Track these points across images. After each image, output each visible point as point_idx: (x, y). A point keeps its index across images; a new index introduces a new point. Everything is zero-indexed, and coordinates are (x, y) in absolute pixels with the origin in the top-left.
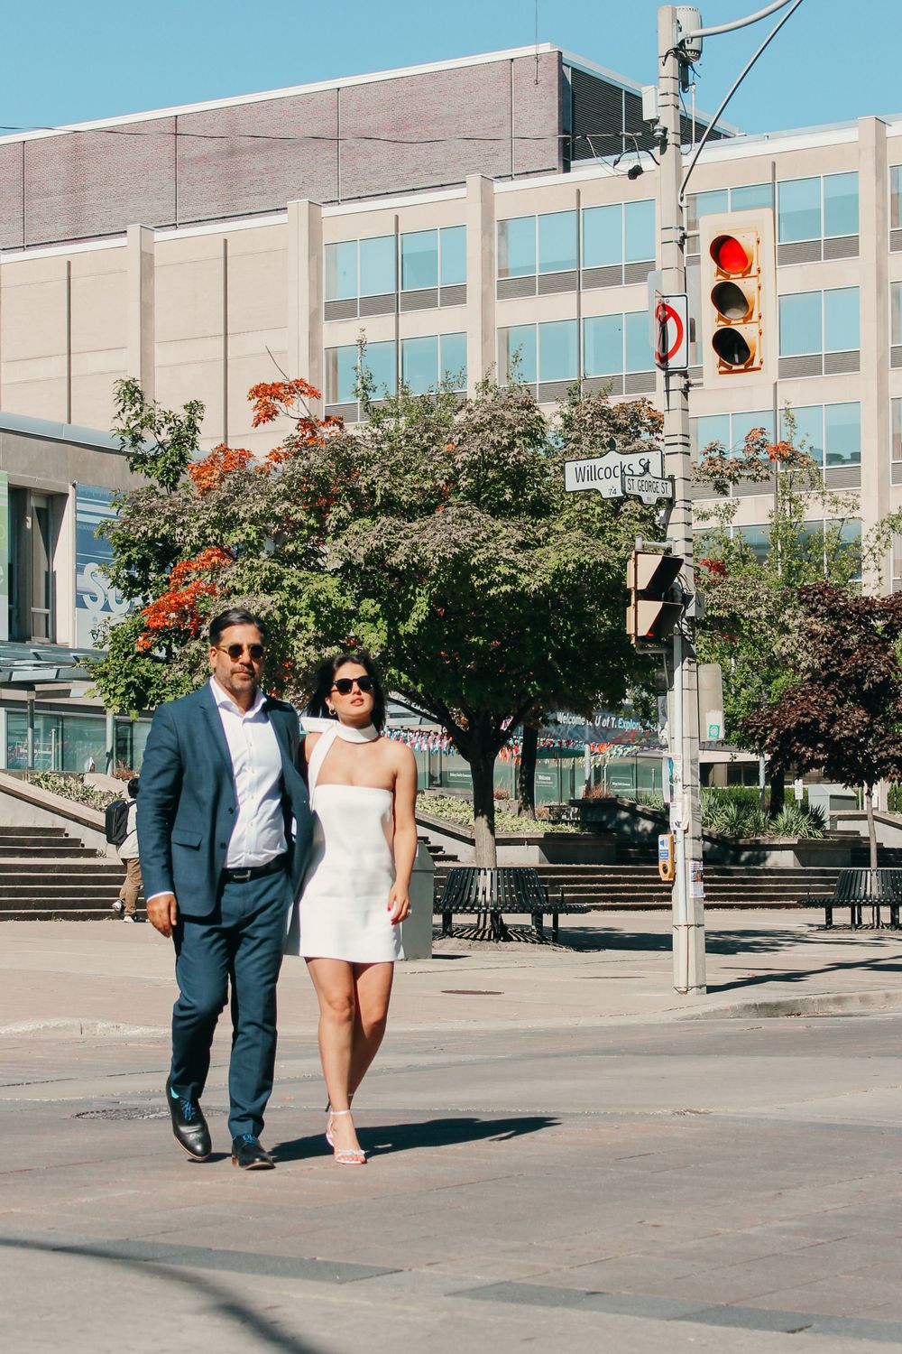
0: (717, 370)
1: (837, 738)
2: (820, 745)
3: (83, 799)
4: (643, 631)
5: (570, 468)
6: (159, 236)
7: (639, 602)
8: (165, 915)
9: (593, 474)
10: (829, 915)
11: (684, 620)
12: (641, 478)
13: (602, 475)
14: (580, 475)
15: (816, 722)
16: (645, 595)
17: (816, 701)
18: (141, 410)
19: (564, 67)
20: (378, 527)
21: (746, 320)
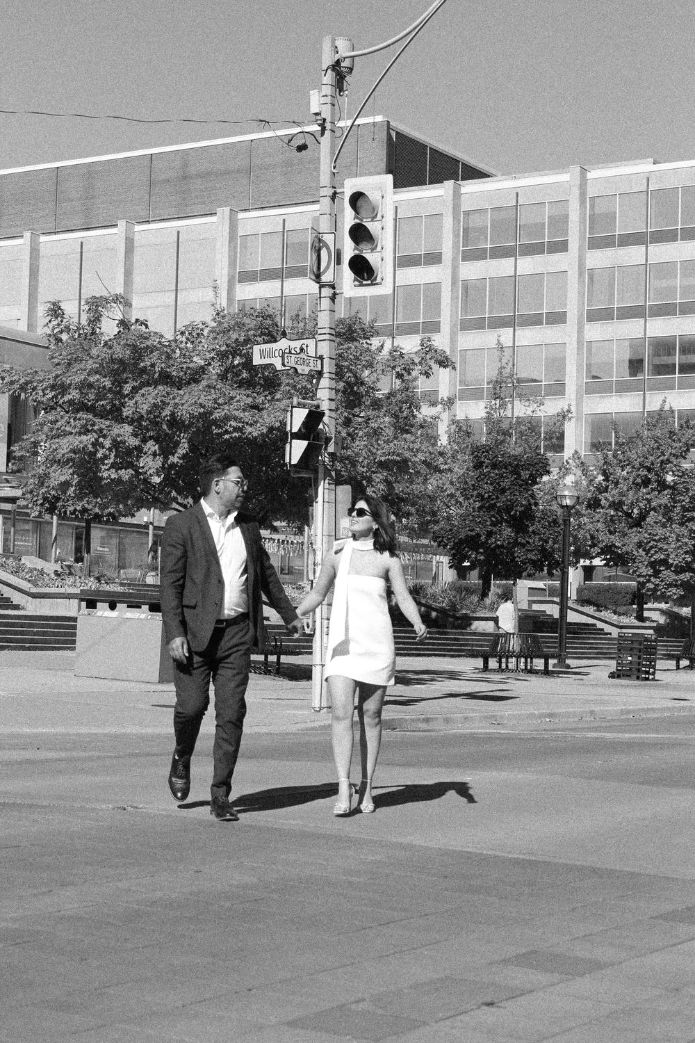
0: (353, 284)
1: (493, 546)
2: (481, 550)
3: (16, 572)
4: (295, 461)
5: (256, 349)
6: (138, 228)
7: (293, 441)
8: (180, 650)
9: (271, 354)
10: (486, 663)
11: (326, 455)
12: (297, 356)
13: (277, 355)
14: (263, 354)
15: (478, 535)
16: (298, 436)
17: (480, 522)
18: (62, 321)
19: (391, 131)
20: (156, 392)
21: (373, 250)
